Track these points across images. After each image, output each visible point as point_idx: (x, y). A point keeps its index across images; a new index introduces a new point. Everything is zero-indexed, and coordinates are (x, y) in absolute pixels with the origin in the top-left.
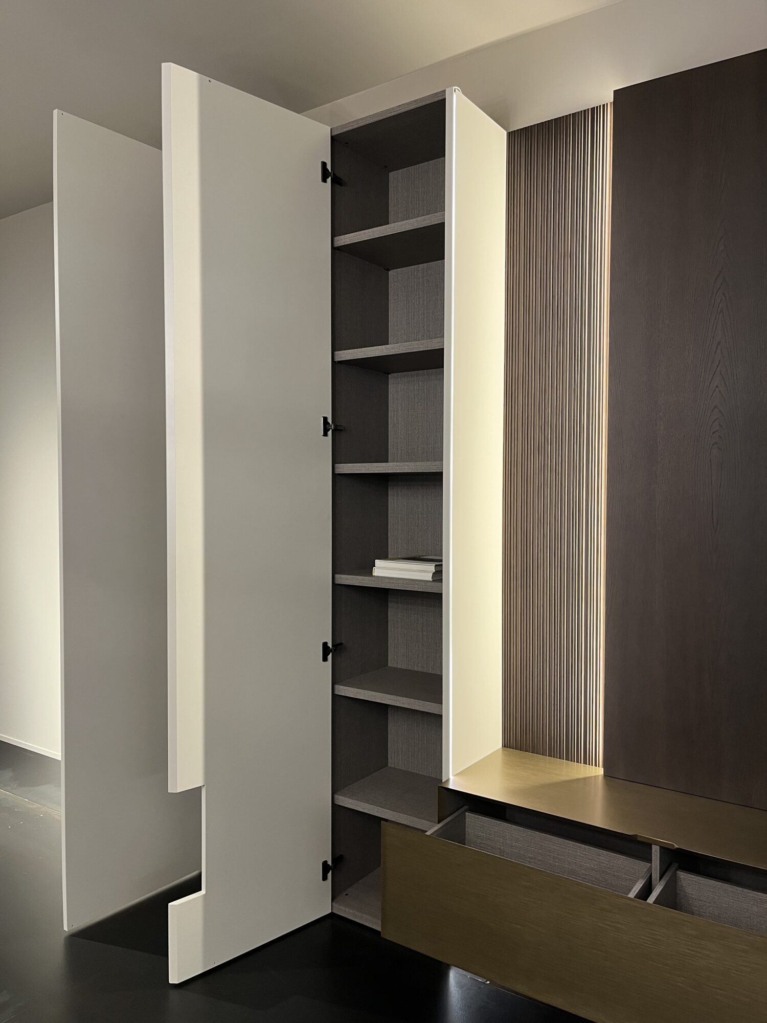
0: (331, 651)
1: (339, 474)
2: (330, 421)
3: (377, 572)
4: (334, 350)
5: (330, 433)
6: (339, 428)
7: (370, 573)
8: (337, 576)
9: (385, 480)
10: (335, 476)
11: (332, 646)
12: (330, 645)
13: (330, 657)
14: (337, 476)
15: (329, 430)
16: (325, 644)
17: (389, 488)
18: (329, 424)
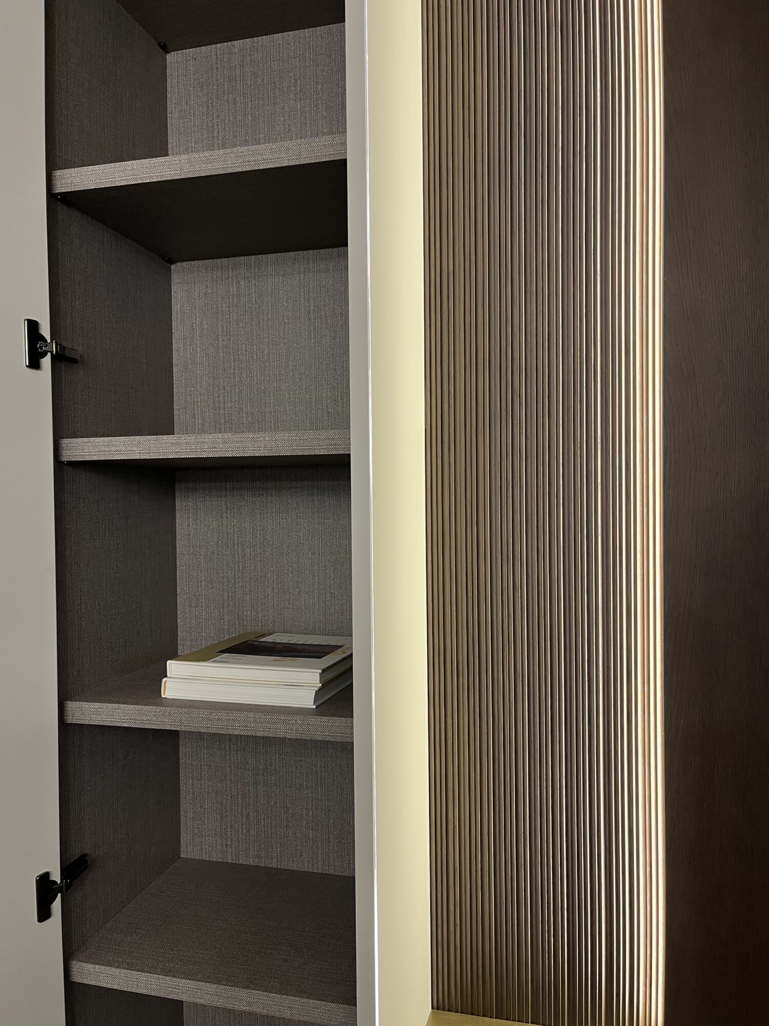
0: (60, 889)
2: (44, 333)
3: (171, 689)
4: (52, 166)
5: (45, 360)
7: (156, 694)
8: (70, 706)
9: (167, 475)
10: (61, 466)
11: (62, 876)
12: (56, 876)
13: (56, 905)
14: (66, 467)
15: (44, 355)
17: (178, 496)
18: (44, 340)
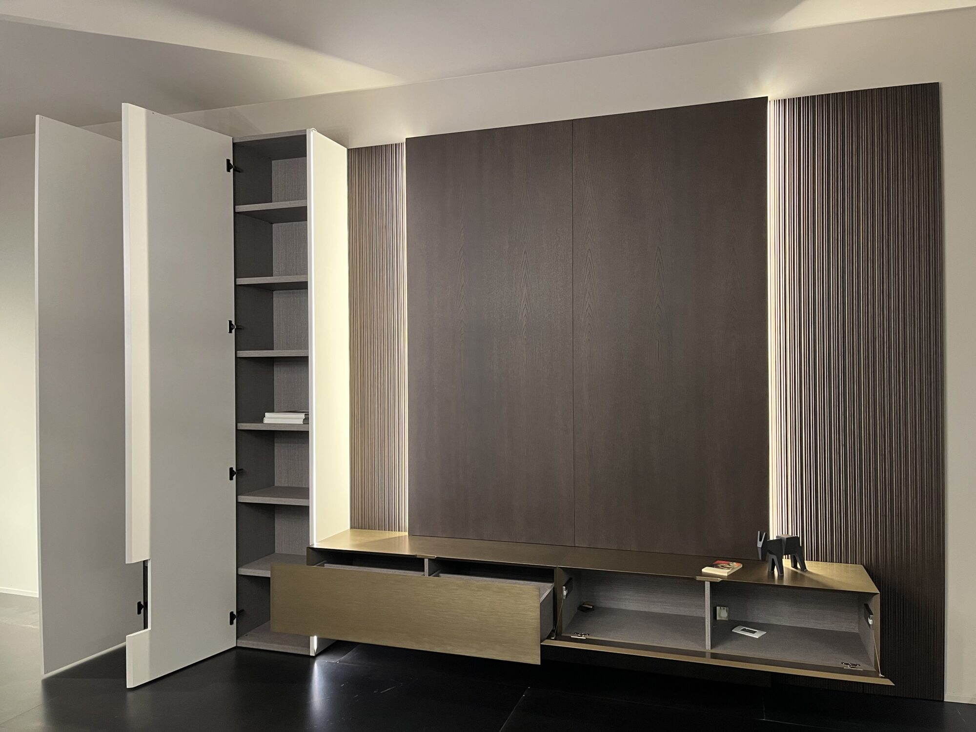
0: (235, 473)
1: (239, 358)
2: (233, 323)
3: (266, 421)
4: (236, 277)
5: (233, 331)
6: (239, 327)
7: (262, 421)
8: (239, 424)
9: (271, 361)
10: (237, 359)
11: (236, 470)
12: (234, 469)
13: (234, 477)
15: (233, 329)
16: (231, 469)
17: (275, 366)
18: (233, 325)
